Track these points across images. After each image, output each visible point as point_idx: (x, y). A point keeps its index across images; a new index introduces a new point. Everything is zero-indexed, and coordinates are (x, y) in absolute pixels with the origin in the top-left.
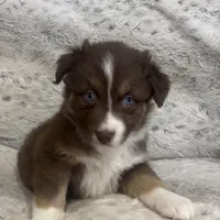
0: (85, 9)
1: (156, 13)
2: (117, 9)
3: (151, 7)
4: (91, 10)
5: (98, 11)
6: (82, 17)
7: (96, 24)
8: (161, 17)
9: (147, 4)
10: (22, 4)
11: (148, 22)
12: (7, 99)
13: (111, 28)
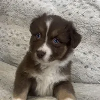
0: (59, 5)
1: (93, 7)
2: (74, 5)
3: (91, 5)
4: (61, 6)
5: (64, 6)
6: (56, 9)
7: (63, 13)
8: (96, 10)
9: (89, 3)
10: (30, 2)
11: (89, 12)
12: (18, 46)
13: (70, 15)
